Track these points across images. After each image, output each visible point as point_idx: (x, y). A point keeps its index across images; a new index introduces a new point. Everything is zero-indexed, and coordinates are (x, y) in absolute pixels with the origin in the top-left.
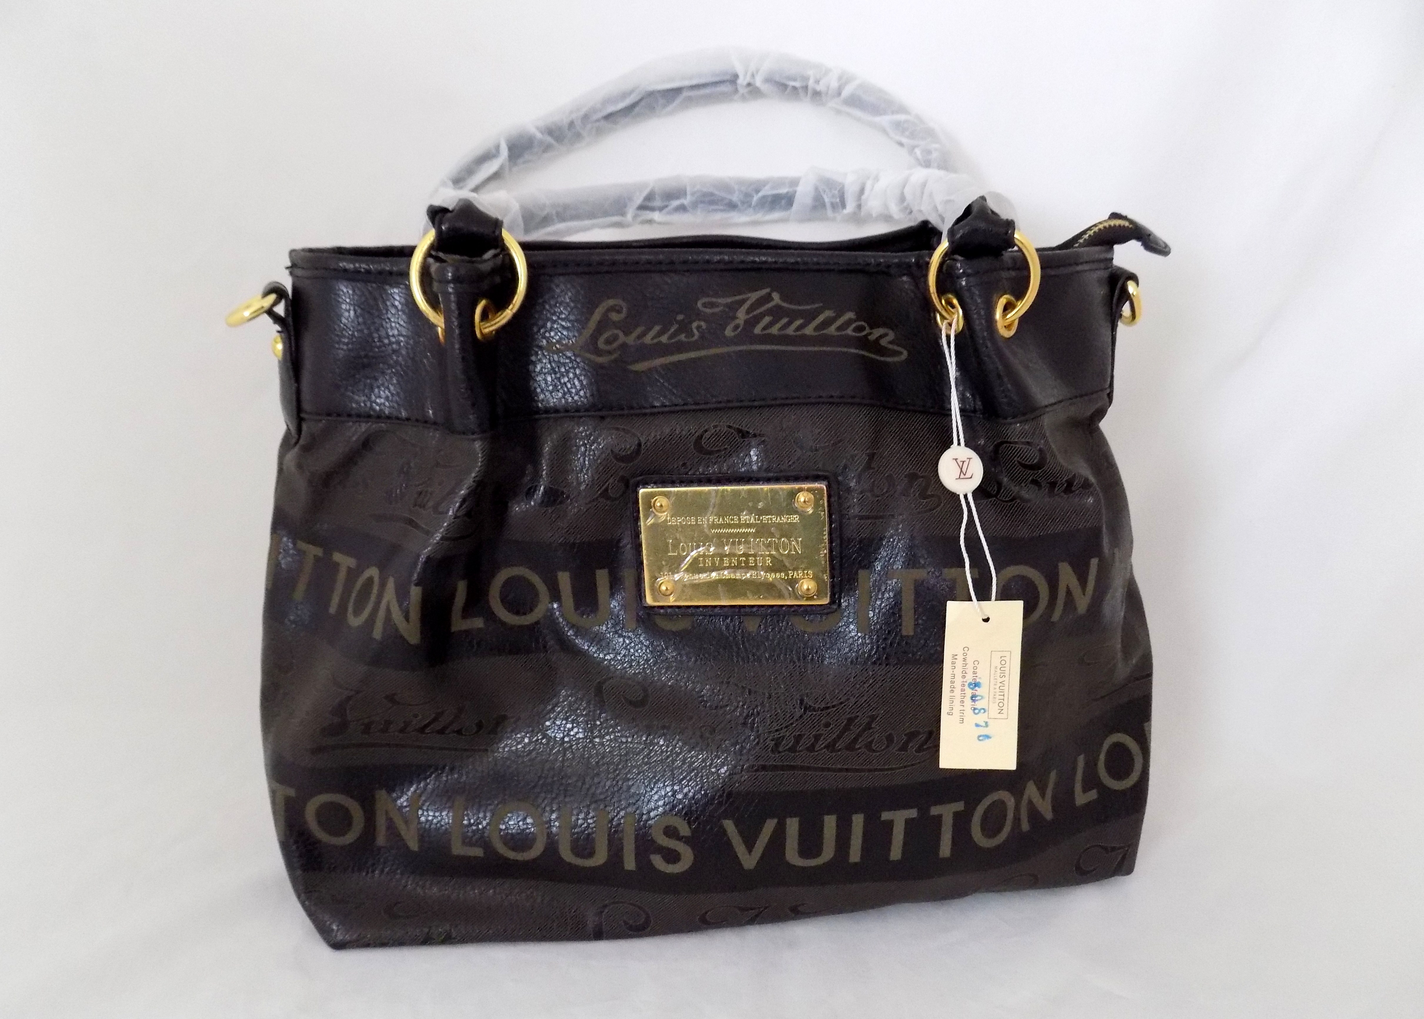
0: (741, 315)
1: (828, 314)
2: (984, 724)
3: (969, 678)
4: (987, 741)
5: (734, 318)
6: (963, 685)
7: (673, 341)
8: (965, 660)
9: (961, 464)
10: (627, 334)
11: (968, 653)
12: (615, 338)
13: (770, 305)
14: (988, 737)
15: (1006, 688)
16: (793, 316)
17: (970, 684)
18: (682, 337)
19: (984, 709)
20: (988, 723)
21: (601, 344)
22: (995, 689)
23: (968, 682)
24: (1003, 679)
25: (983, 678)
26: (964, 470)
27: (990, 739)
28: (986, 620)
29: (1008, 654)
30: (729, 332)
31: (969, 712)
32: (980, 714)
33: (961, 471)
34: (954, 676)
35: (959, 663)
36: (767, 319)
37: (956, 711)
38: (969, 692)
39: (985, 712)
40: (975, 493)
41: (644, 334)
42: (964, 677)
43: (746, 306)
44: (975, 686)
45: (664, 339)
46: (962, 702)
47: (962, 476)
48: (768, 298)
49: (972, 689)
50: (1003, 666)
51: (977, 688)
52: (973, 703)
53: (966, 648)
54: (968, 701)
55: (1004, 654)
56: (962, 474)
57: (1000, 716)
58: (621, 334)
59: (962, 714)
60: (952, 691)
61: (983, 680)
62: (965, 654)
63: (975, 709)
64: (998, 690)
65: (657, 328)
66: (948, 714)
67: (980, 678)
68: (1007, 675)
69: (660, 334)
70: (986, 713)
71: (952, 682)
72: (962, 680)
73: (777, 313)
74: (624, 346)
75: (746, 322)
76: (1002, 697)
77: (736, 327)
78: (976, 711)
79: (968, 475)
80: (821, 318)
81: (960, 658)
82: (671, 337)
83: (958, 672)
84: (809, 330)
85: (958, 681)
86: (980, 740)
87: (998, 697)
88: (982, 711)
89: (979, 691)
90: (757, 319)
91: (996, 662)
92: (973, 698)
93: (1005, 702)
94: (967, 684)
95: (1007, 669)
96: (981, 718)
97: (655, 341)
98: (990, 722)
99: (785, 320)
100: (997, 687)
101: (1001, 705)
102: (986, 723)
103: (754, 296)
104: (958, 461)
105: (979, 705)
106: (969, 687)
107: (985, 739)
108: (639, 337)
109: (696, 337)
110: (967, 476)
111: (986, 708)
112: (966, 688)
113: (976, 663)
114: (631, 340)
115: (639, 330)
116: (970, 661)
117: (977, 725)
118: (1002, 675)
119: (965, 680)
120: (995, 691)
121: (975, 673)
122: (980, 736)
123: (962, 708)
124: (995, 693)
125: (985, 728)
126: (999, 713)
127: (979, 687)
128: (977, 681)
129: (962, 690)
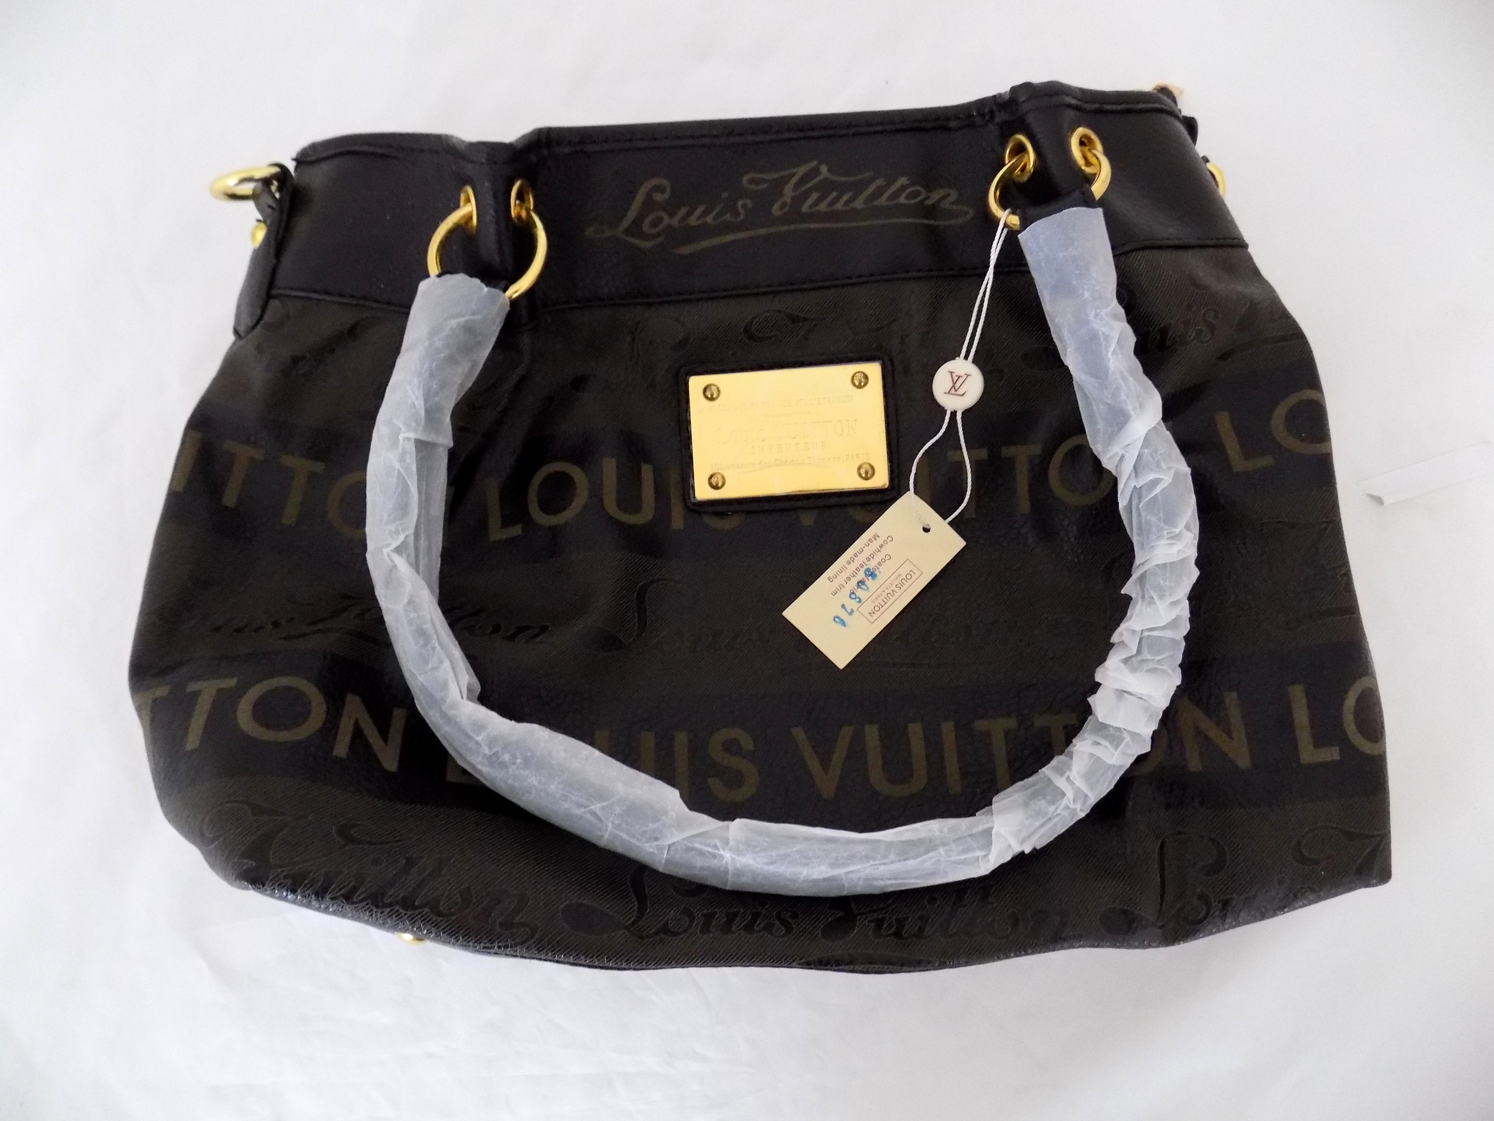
0: (788, 192)
1: (880, 182)
2: (849, 611)
3: (872, 564)
4: (840, 626)
5: (781, 195)
6: (862, 566)
7: (718, 221)
8: (881, 546)
9: (955, 379)
10: (672, 215)
11: (889, 543)
12: (660, 220)
13: (818, 179)
14: (843, 623)
15: (893, 599)
16: (842, 188)
17: (868, 570)
18: (728, 217)
19: (860, 599)
20: (854, 614)
21: (646, 226)
23: (868, 567)
24: (897, 590)
25: (883, 575)
26: (957, 385)
27: (843, 627)
28: (926, 530)
29: (918, 573)
30: (776, 210)
31: (846, 591)
32: (854, 601)
33: (954, 386)
34: (861, 551)
35: (876, 544)
36: (815, 196)
37: (837, 581)
38: (861, 575)
39: (859, 602)
40: (965, 413)
41: (689, 214)
42: (868, 559)
43: (794, 181)
44: (870, 575)
45: (709, 219)
46: (849, 579)
47: (953, 391)
48: (816, 171)
49: (866, 575)
50: (906, 579)
51: (870, 578)
52: (856, 588)
53: (890, 538)
54: (854, 582)
55: (915, 570)
56: (953, 389)
57: (868, 616)
58: (666, 217)
59: (839, 589)
60: (849, 563)
61: (881, 577)
62: (885, 542)
63: (853, 593)
65: (700, 209)
66: (829, 579)
67: (880, 572)
68: (903, 589)
69: (705, 214)
70: (859, 604)
71: (856, 555)
72: (865, 560)
73: (826, 187)
74: (670, 227)
75: (793, 198)
76: (883, 603)
77: (784, 205)
78: (853, 596)
79: (960, 392)
80: (871, 189)
81: (879, 541)
82: (714, 219)
83: (867, 552)
84: (859, 204)
85: (861, 559)
86: (835, 621)
87: (880, 600)
88: (858, 600)
89: (869, 582)
90: (806, 195)
91: (904, 571)
92: (861, 583)
93: (882, 610)
94: (865, 567)
95: (907, 585)
96: (851, 604)
97: (700, 222)
98: (856, 614)
99: (834, 194)
100: (887, 592)
101: (877, 609)
102: (852, 611)
103: (802, 170)
104: (954, 375)
105: (860, 593)
106: (865, 571)
107: (839, 623)
108: (684, 219)
109: (742, 217)
110: (957, 393)
111: (863, 600)
112: (863, 570)
113: (888, 557)
114: (675, 222)
115: (683, 211)
116: (885, 551)
117: (843, 606)
118: (899, 585)
119: (867, 563)
120: (883, 593)
121: (880, 564)
122: (838, 617)
123: (844, 584)
124: (881, 595)
125: (847, 614)
126: (870, 613)
127: (873, 579)
128: (876, 573)
129: (858, 569)
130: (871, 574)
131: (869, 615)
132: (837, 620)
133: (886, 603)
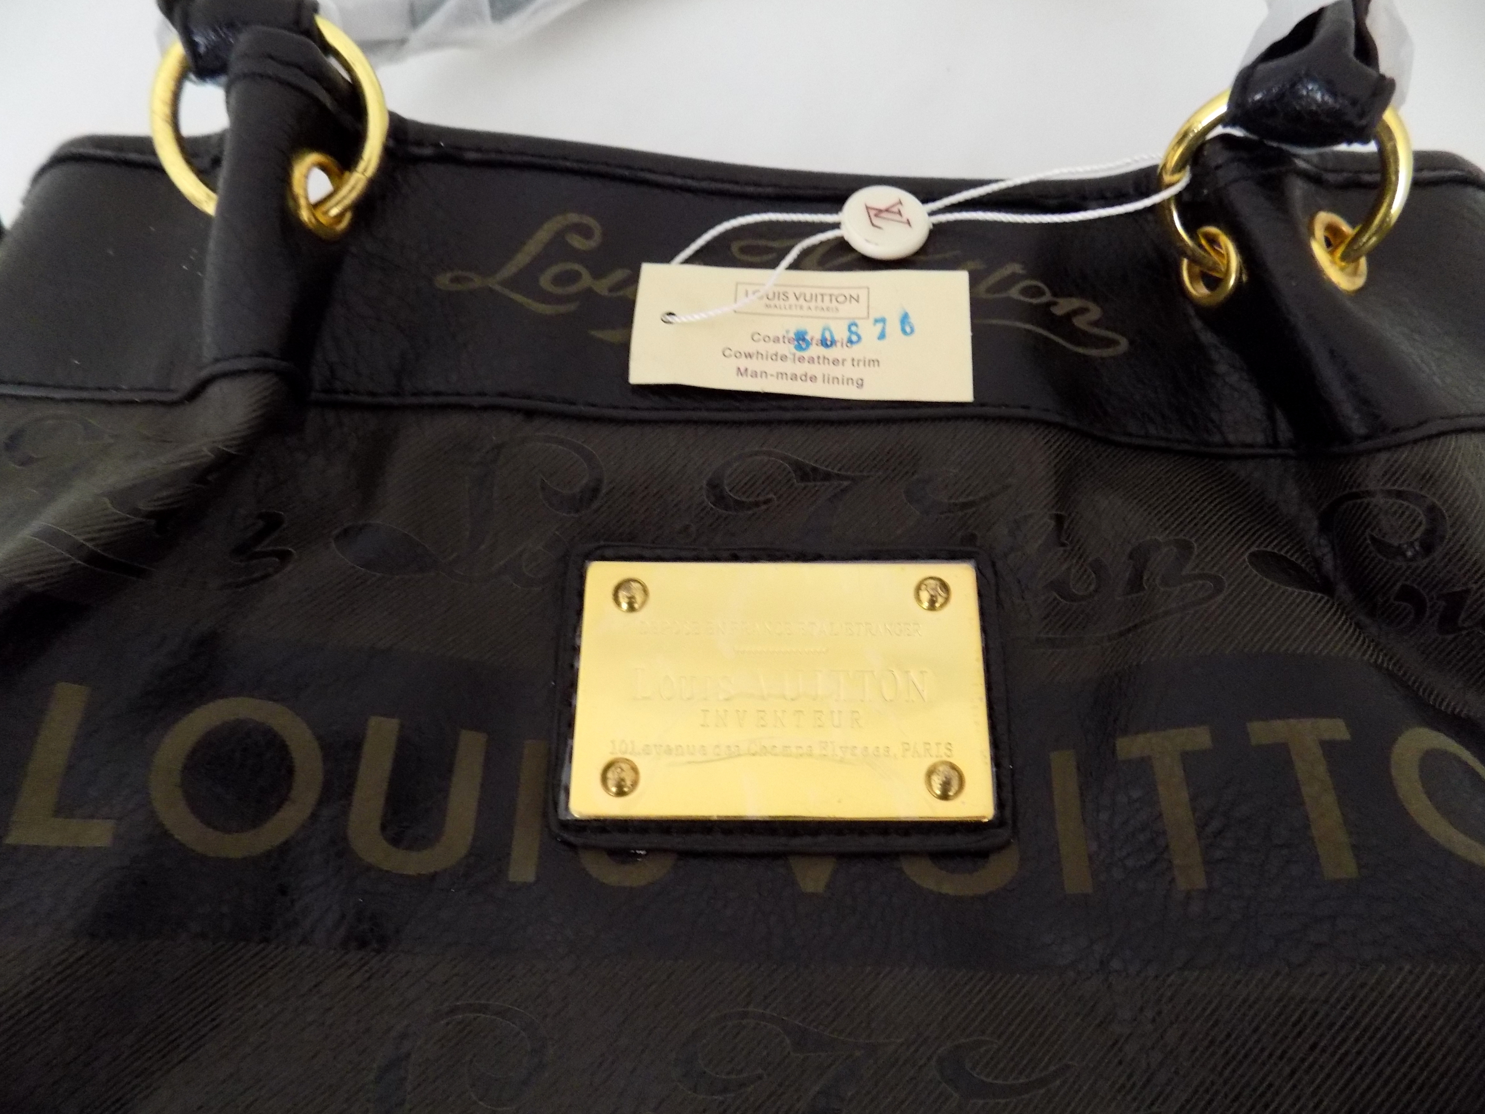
2: (879, 326)
3: (788, 349)
4: (913, 319)
6: (801, 359)
8: (749, 356)
11: (734, 350)
14: (905, 319)
15: (808, 291)
17: (799, 348)
19: (849, 326)
20: (878, 318)
22: (810, 308)
23: (794, 351)
24: (790, 295)
25: (788, 327)
27: (910, 314)
28: (671, 316)
29: (740, 287)
31: (856, 351)
32: (859, 332)
34: (781, 375)
35: (754, 365)
37: (855, 373)
38: (816, 350)
39: (856, 325)
42: (784, 358)
44: (804, 340)
46: (835, 362)
49: (808, 344)
51: (808, 337)
52: (839, 344)
53: (726, 354)
54: (832, 353)
55: (740, 294)
57: (863, 299)
59: (861, 364)
60: (813, 379)
61: (793, 326)
62: (737, 355)
63: (850, 341)
64: (813, 305)
66: (860, 386)
67: (787, 332)
70: (858, 322)
71: (794, 377)
72: (787, 361)
76: (827, 296)
78: (854, 338)
81: (743, 363)
83: (773, 367)
85: (789, 367)
86: (912, 331)
87: (826, 303)
88: (854, 328)
89: (814, 333)
91: (756, 305)
92: (827, 343)
93: (836, 291)
94: (799, 354)
96: (868, 331)
98: (875, 314)
100: (805, 304)
101: (841, 297)
102: (876, 321)
105: (841, 333)
106: (804, 349)
107: (909, 323)
111: (847, 322)
112: (806, 354)
113: (756, 337)
116: (753, 347)
117: (882, 336)
118: (782, 296)
119: (790, 356)
120: (813, 307)
121: (777, 340)
122: (904, 331)
123: (848, 363)
124: (816, 308)
125: (888, 323)
126: (857, 301)
127: (806, 333)
128: (794, 337)
129: (811, 360)
130: (801, 339)
131: (861, 300)
132: (908, 329)
133: (822, 295)
